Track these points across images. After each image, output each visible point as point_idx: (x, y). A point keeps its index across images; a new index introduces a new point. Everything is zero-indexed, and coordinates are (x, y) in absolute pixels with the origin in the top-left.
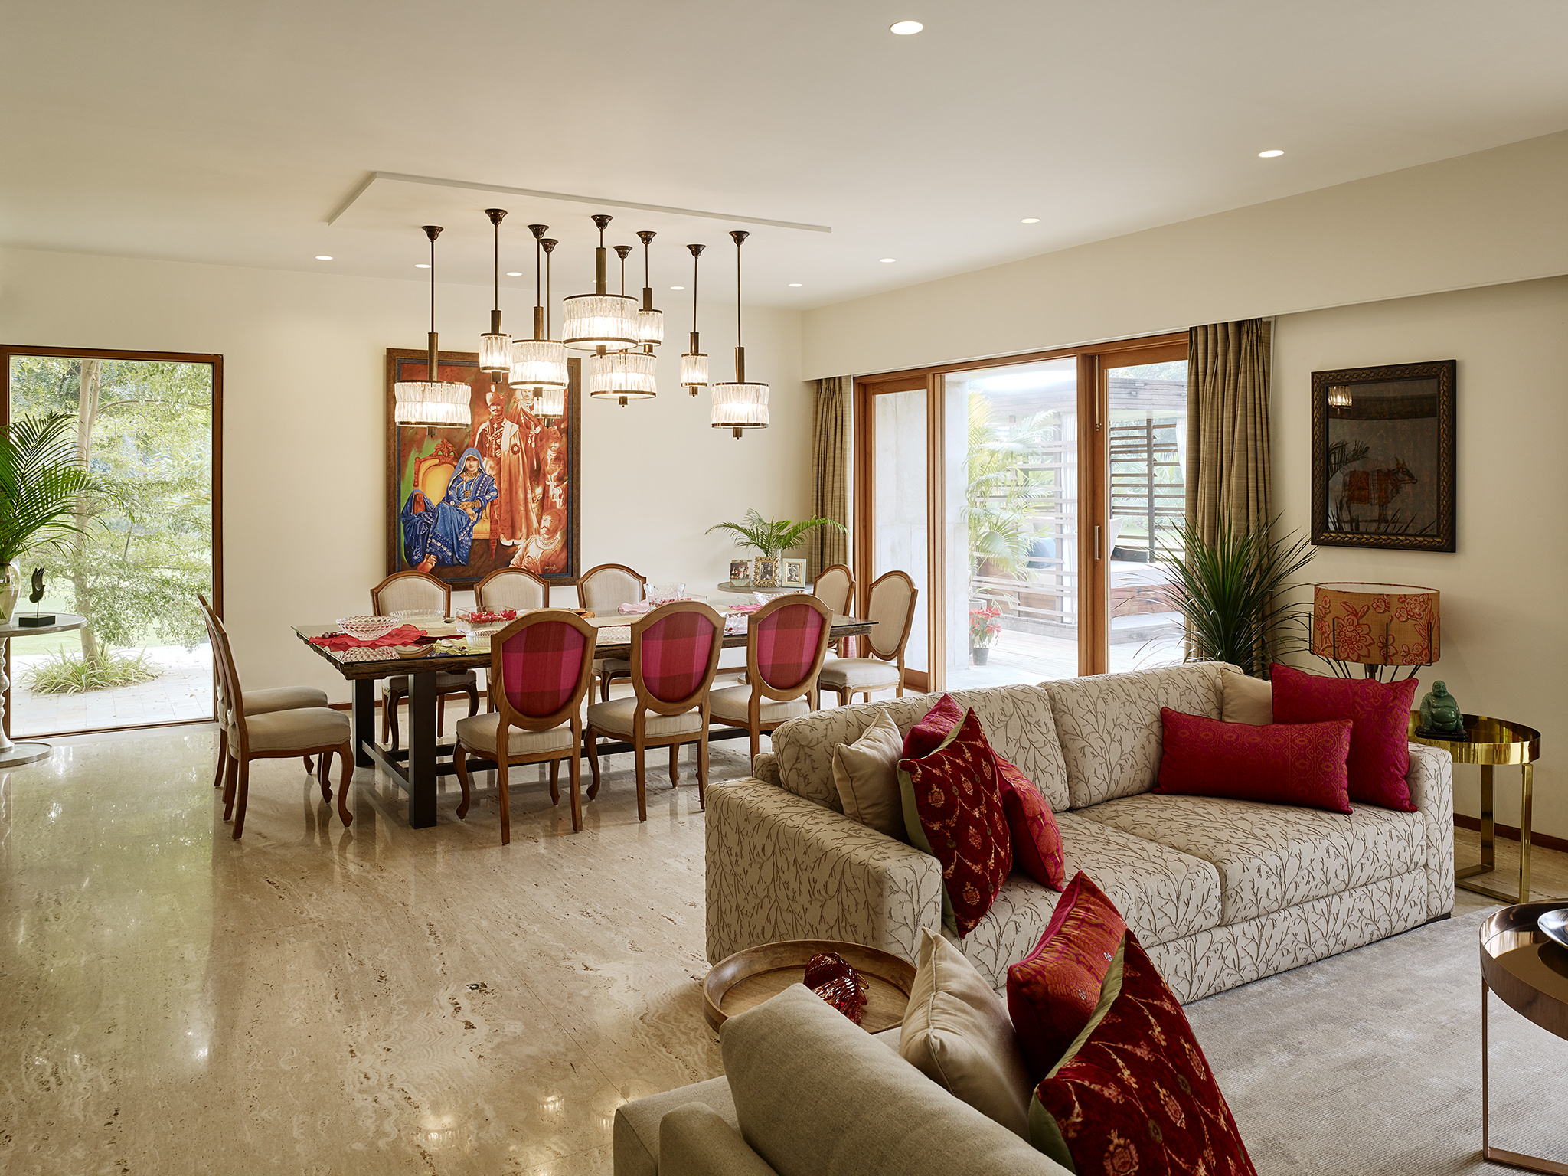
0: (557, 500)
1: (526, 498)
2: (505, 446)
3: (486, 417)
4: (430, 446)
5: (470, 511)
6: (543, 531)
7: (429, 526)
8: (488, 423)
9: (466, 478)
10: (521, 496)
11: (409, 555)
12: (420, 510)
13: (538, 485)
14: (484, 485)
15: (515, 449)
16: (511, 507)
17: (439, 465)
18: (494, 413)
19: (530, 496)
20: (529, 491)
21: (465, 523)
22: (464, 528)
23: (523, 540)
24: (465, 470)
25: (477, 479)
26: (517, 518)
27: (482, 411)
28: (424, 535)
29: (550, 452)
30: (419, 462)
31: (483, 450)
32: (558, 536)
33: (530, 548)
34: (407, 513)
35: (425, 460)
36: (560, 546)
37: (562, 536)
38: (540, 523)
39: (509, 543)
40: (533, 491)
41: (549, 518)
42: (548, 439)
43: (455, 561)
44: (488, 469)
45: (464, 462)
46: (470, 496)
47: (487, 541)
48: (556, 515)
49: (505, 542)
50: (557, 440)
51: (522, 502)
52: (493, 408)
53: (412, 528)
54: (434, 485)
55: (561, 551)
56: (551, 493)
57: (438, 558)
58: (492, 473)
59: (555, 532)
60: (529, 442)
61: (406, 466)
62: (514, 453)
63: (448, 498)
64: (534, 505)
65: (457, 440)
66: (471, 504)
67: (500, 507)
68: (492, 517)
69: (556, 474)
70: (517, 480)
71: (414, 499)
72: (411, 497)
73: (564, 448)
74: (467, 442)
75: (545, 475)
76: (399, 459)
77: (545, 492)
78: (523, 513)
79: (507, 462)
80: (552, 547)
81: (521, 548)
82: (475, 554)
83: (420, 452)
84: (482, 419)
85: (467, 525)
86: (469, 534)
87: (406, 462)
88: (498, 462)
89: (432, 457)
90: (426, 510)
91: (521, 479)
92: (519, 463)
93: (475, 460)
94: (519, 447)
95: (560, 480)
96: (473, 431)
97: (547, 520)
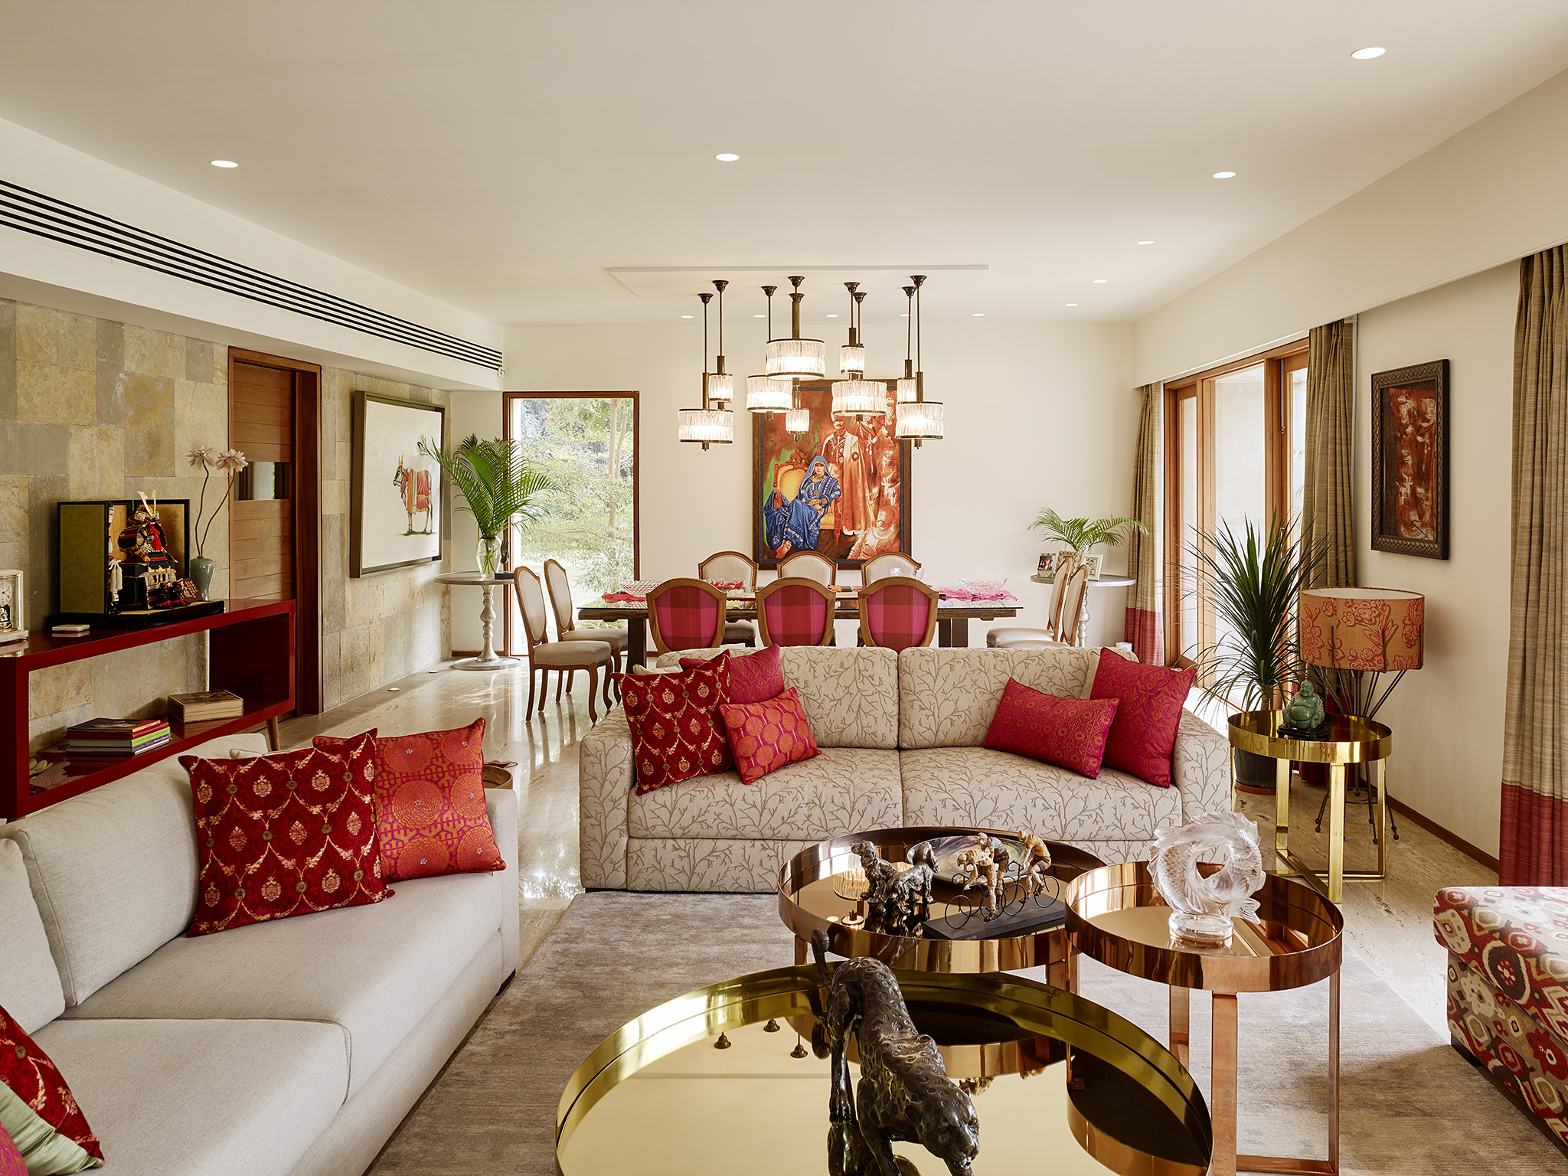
0: (891, 498)
1: (864, 497)
2: (847, 454)
3: (831, 431)
4: (786, 455)
5: (818, 507)
6: (879, 524)
7: (786, 518)
8: (832, 436)
9: (815, 480)
10: (860, 494)
11: (770, 540)
12: (778, 505)
13: (875, 486)
14: (829, 486)
15: (855, 456)
16: (852, 504)
17: (793, 469)
18: (837, 428)
19: (868, 495)
20: (867, 491)
21: (814, 516)
22: (813, 521)
23: (862, 531)
24: (814, 474)
25: (824, 481)
26: (857, 513)
27: (828, 426)
28: (781, 525)
29: (884, 458)
30: (778, 468)
31: (829, 457)
32: (892, 528)
33: (867, 538)
34: (768, 508)
35: (782, 466)
36: (894, 537)
37: (896, 528)
38: (876, 517)
39: (850, 533)
40: (870, 491)
41: (884, 513)
42: (883, 448)
43: (806, 547)
44: (832, 472)
45: (813, 467)
46: (818, 495)
47: (832, 531)
48: (890, 511)
49: (847, 532)
50: (891, 448)
51: (861, 500)
52: (837, 423)
53: (771, 519)
54: (789, 485)
55: (895, 541)
56: (886, 493)
57: (792, 544)
58: (836, 476)
59: (889, 525)
60: (867, 450)
61: (767, 471)
62: (854, 460)
63: (800, 496)
64: (871, 502)
65: (807, 450)
66: (819, 501)
67: (843, 504)
68: (836, 512)
69: (890, 476)
70: (857, 482)
71: (774, 496)
72: (771, 495)
73: (897, 456)
74: (815, 451)
75: (880, 477)
76: (762, 465)
77: (881, 491)
78: (862, 509)
79: (849, 467)
80: (887, 537)
81: (860, 537)
82: (822, 540)
83: (779, 460)
84: (827, 433)
85: (816, 518)
86: (817, 524)
87: (767, 468)
88: (841, 467)
89: (788, 463)
90: (783, 506)
91: (860, 481)
92: (859, 468)
93: (822, 465)
94: (859, 455)
95: (894, 481)
96: (820, 442)
97: (882, 515)
